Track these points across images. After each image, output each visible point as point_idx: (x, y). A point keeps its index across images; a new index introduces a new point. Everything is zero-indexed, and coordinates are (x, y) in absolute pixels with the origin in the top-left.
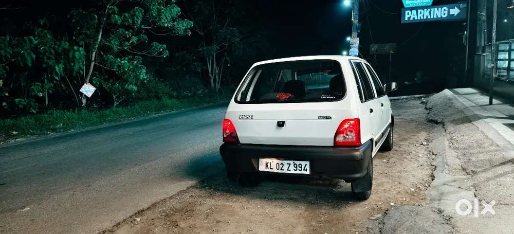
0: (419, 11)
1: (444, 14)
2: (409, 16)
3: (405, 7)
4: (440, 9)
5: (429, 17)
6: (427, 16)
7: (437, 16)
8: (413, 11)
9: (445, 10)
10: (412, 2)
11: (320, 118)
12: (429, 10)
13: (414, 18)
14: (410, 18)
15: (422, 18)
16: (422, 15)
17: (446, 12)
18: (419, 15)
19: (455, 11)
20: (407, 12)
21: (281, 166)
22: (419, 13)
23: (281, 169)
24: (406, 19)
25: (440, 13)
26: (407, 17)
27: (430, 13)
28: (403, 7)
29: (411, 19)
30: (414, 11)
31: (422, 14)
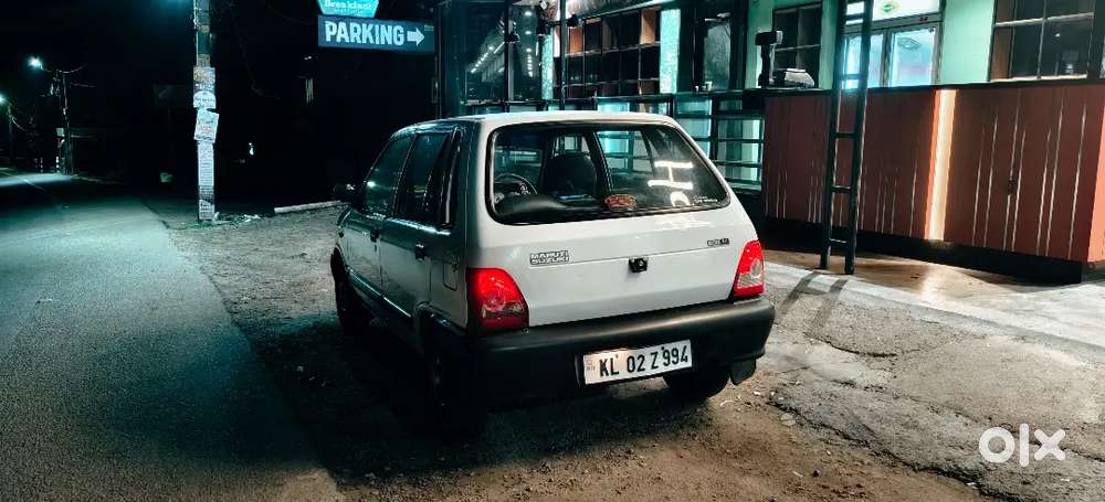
0: (353, 25)
1: (399, 39)
2: (334, 33)
3: (324, 11)
4: (390, 27)
5: (372, 42)
6: (368, 39)
7: (386, 42)
8: (340, 24)
9: (398, 32)
10: (338, 4)
11: (712, 244)
12: (371, 26)
13: (343, 39)
14: (334, 37)
15: (359, 42)
16: (357, 35)
17: (402, 36)
18: (353, 35)
19: (416, 37)
20: (328, 24)
21: (638, 363)
22: (352, 30)
23: (639, 370)
24: (328, 39)
25: (391, 35)
26: (329, 35)
27: (373, 32)
28: (321, 13)
29: (338, 40)
30: (342, 25)
31: (359, 33)
